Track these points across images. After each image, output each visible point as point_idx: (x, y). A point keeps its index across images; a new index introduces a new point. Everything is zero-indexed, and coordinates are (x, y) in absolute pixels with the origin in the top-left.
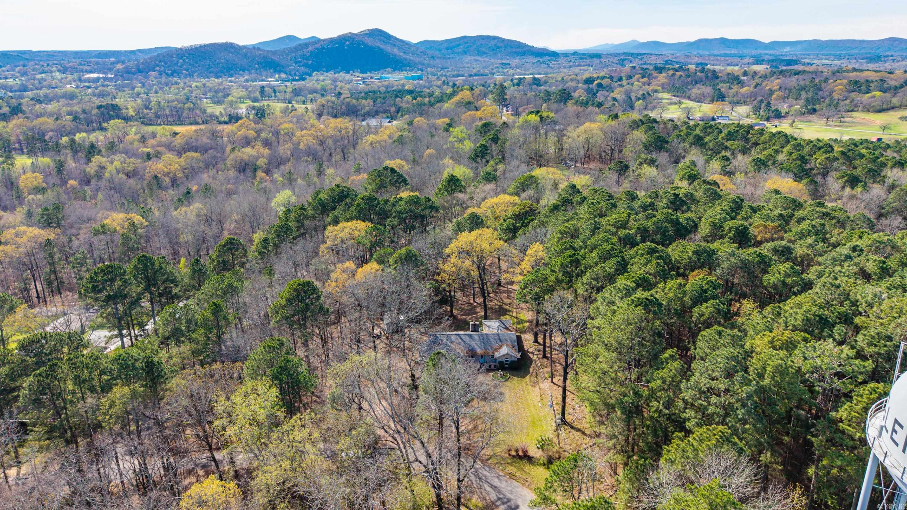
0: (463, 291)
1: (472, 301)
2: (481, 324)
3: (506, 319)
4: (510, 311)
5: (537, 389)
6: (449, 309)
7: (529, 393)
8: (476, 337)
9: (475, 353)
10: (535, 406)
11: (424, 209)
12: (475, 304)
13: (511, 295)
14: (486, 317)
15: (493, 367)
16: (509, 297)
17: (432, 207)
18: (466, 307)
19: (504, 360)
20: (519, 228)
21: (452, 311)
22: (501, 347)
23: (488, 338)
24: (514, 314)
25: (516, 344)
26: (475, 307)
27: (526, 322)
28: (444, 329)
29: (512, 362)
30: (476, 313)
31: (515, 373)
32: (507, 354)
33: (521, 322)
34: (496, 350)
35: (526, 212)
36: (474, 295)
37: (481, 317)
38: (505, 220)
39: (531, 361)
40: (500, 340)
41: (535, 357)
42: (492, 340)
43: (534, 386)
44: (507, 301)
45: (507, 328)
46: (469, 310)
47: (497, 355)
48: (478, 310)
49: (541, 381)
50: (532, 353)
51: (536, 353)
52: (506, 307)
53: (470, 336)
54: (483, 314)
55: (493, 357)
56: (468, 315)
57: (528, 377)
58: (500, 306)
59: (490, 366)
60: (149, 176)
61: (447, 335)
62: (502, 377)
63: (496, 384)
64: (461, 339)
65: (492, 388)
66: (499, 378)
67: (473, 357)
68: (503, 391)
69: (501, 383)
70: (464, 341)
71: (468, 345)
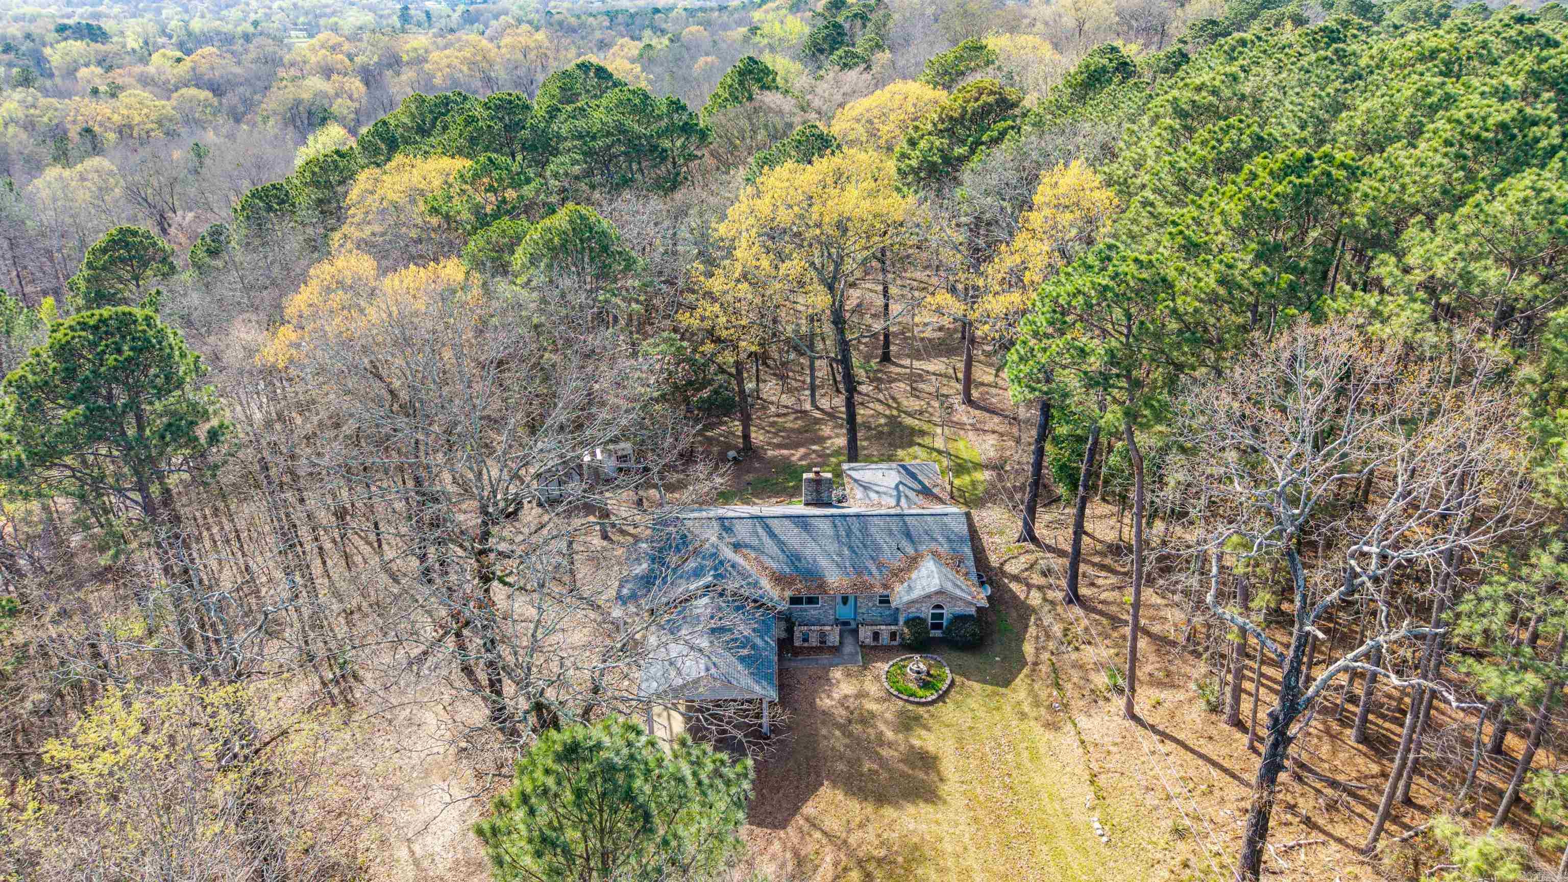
0: (783, 378)
1: (808, 406)
2: (838, 474)
3: (916, 456)
4: (922, 433)
5: (1067, 739)
6: (737, 427)
7: (1035, 757)
8: (825, 527)
9: (822, 586)
10: (1074, 830)
11: (667, 132)
12: (817, 414)
13: (921, 386)
14: (853, 453)
15: (885, 639)
16: (915, 393)
17: (687, 129)
18: (790, 423)
19: (927, 612)
20: (962, 159)
21: (746, 437)
22: (913, 562)
23: (864, 530)
24: (939, 444)
25: (967, 550)
26: (817, 421)
27: (978, 466)
28: (703, 502)
29: (960, 619)
30: (821, 440)
31: (969, 660)
32: (940, 593)
33: (961, 468)
34: (900, 574)
35: (986, 111)
36: (813, 388)
37: (837, 453)
38: (913, 143)
39: (1025, 612)
40: (908, 535)
41: (1035, 599)
42: (881, 538)
43: (1052, 726)
44: (913, 404)
45: (926, 492)
46: (799, 431)
47: (901, 595)
48: (826, 430)
49: (1077, 704)
50: (1016, 578)
51: (1037, 579)
52: (908, 421)
53: (801, 521)
54: (841, 441)
55: (885, 600)
56: (796, 446)
57: (1020, 681)
58: (891, 418)
59: (876, 636)
60: (73, 132)
61: (721, 519)
62: (926, 685)
63: (901, 713)
64: (772, 535)
65: (889, 735)
66: (913, 686)
67: (811, 601)
68: (932, 749)
69: (921, 710)
70: (781, 544)
71: (794, 558)
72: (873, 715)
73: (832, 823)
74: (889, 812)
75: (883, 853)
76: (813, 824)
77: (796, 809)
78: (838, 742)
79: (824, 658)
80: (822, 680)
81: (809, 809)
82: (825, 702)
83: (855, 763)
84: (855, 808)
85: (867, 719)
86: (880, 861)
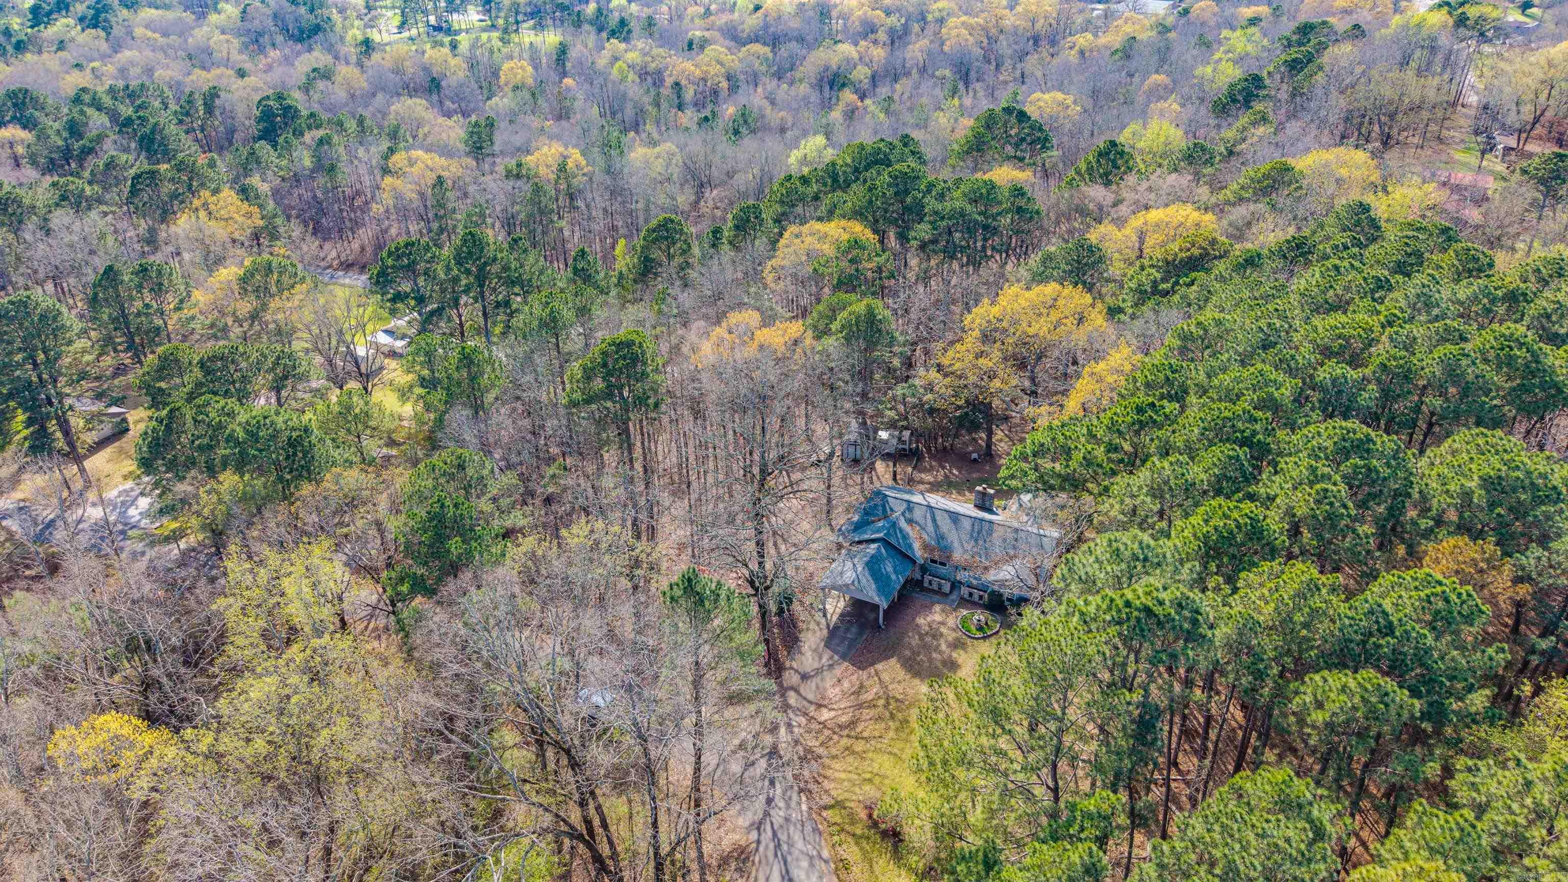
8: (967, 523)
9: (949, 557)
15: (974, 598)
22: (1010, 559)
23: (990, 532)
34: (998, 563)
47: (991, 576)
55: (982, 576)
59: (971, 594)
60: (669, 81)
61: (908, 502)
62: (980, 629)
63: (957, 639)
64: (934, 520)
65: (944, 647)
66: (973, 628)
67: (943, 564)
68: (960, 661)
69: (968, 641)
70: (936, 526)
71: (940, 537)
72: (941, 635)
73: (886, 677)
74: (917, 681)
75: (900, 697)
76: (877, 673)
77: (873, 664)
78: (915, 641)
79: (937, 597)
80: (928, 608)
81: (879, 666)
82: (920, 621)
83: (915, 653)
84: (901, 674)
85: (937, 635)
86: (897, 700)
